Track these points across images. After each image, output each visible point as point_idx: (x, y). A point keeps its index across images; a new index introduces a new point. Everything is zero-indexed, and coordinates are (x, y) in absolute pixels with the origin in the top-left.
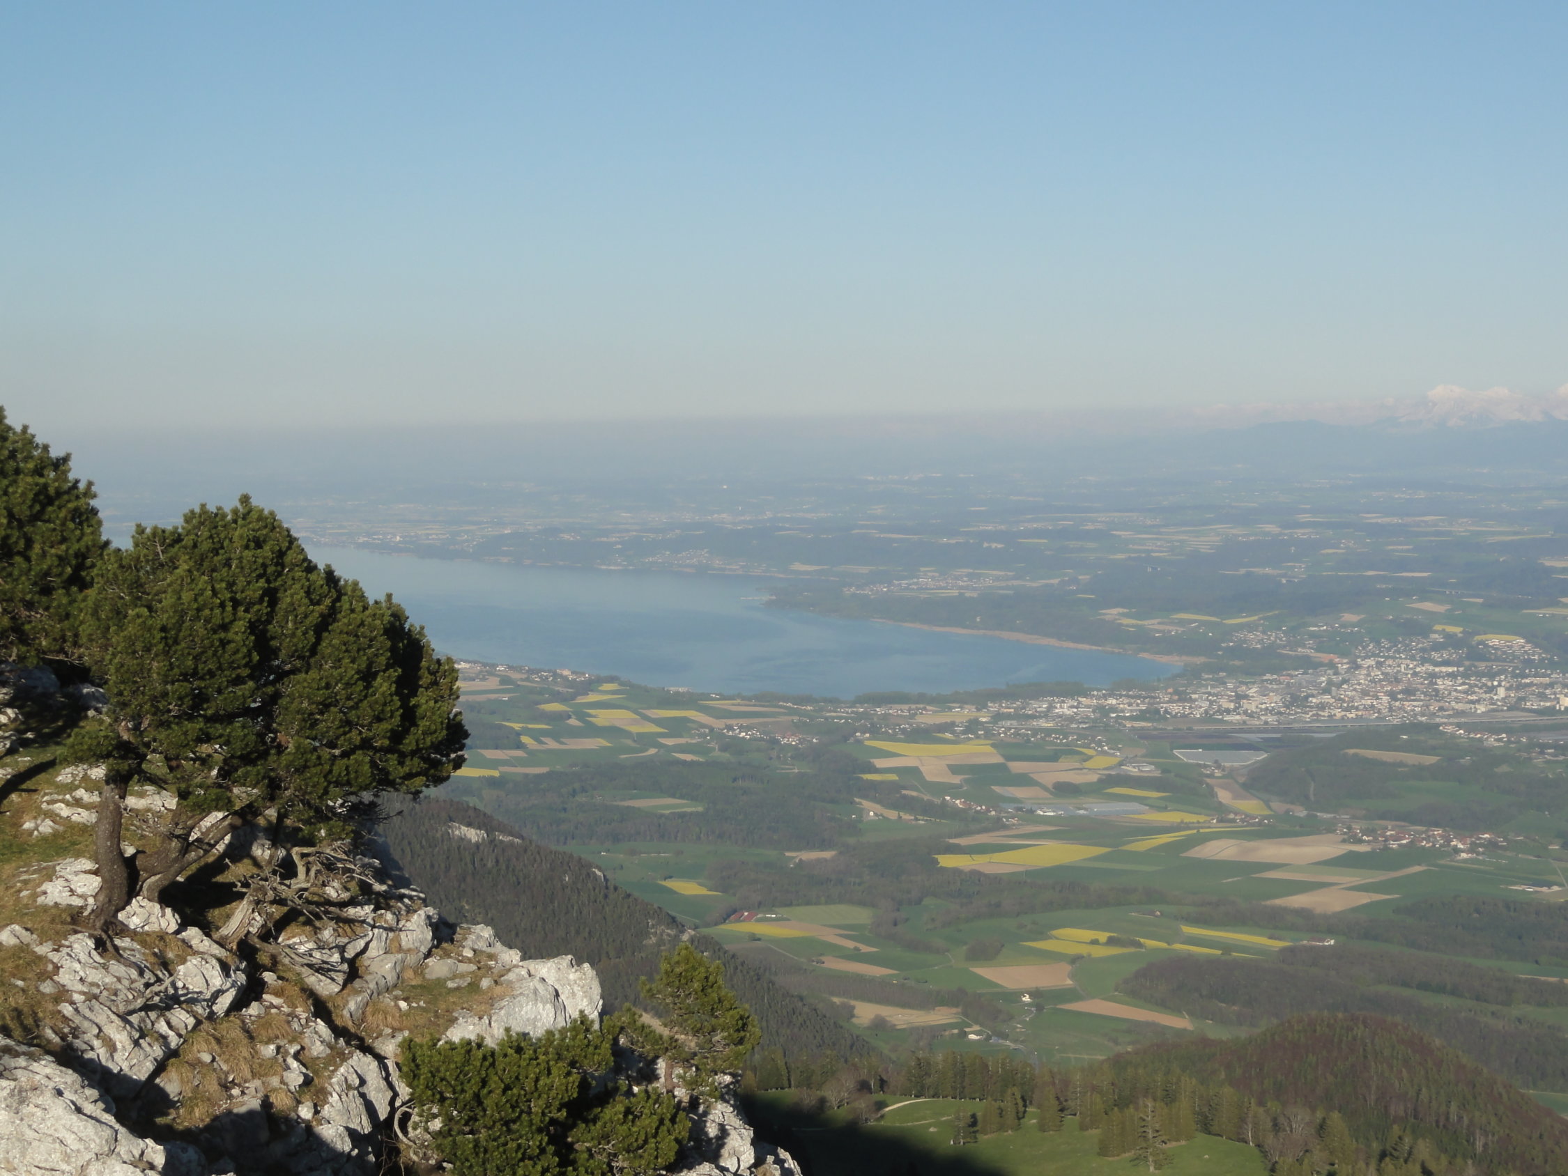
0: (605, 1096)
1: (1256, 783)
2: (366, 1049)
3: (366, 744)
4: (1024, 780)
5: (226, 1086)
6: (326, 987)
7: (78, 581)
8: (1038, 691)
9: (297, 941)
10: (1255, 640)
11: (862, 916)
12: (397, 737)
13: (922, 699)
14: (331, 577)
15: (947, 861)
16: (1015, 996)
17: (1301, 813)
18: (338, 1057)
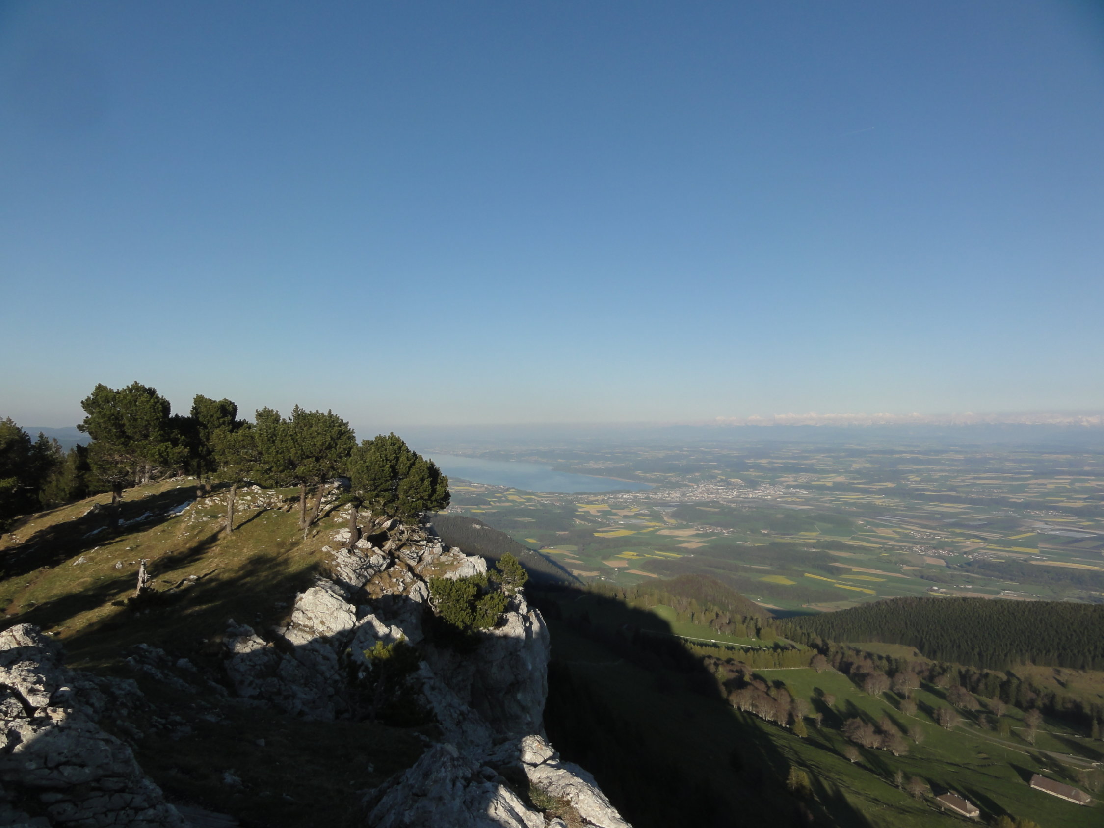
0: (486, 593)
1: (674, 515)
2: (422, 580)
3: (422, 498)
4: (616, 514)
5: (382, 590)
6: (413, 563)
7: (349, 455)
8: (619, 492)
9: (406, 551)
10: (674, 479)
11: (575, 548)
12: (430, 496)
13: (590, 494)
14: (415, 454)
15: (596, 534)
16: (613, 569)
17: (685, 523)
18: (414, 582)
